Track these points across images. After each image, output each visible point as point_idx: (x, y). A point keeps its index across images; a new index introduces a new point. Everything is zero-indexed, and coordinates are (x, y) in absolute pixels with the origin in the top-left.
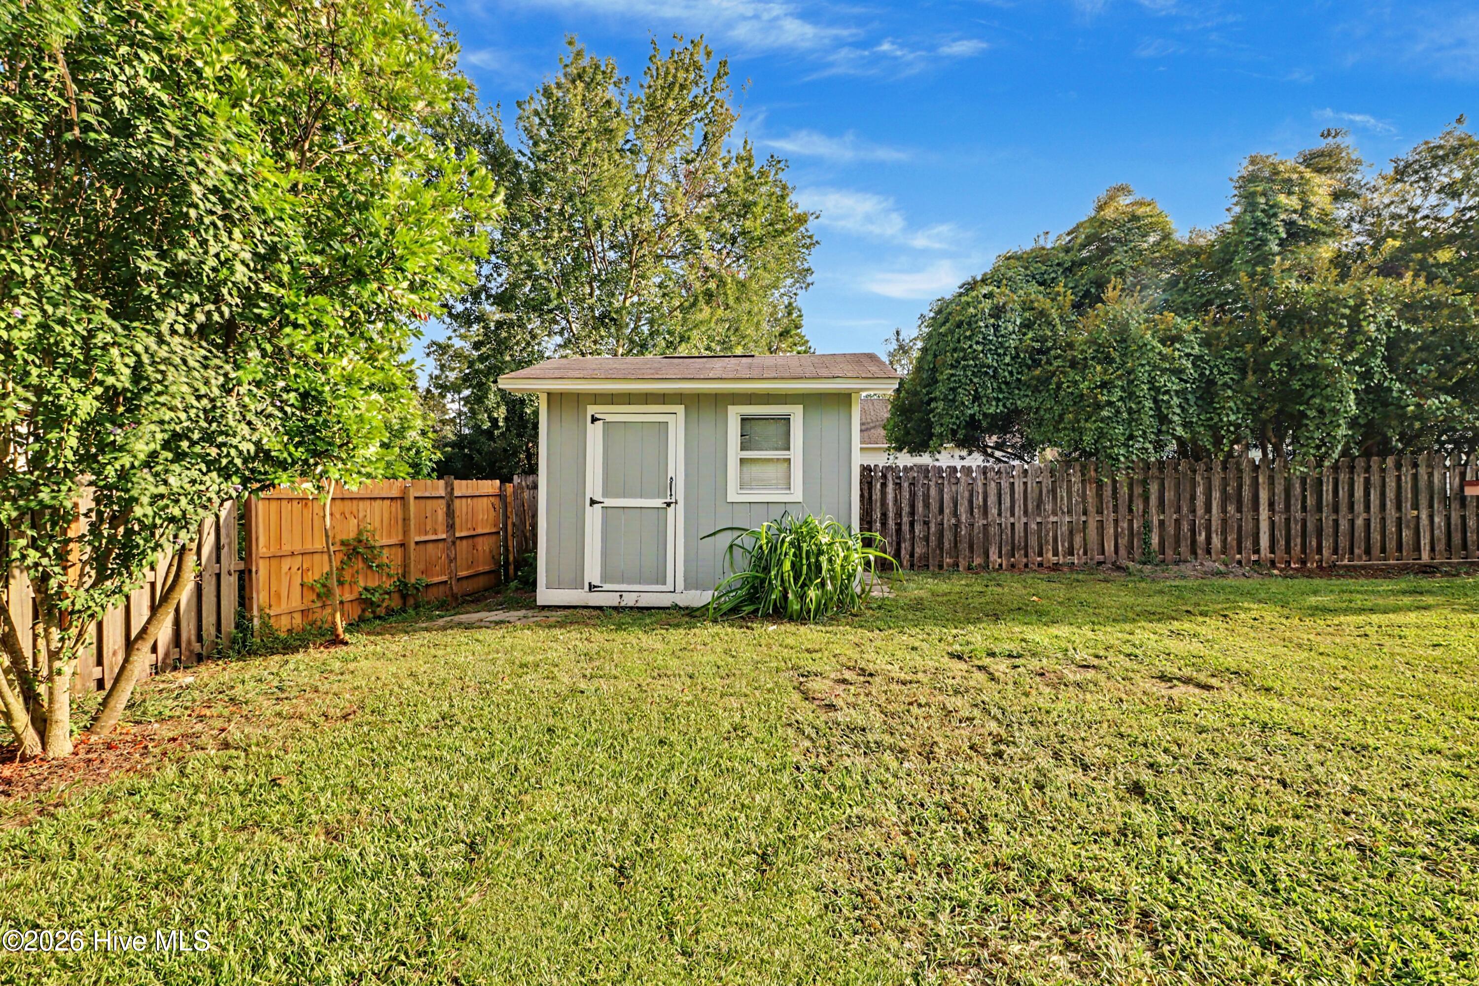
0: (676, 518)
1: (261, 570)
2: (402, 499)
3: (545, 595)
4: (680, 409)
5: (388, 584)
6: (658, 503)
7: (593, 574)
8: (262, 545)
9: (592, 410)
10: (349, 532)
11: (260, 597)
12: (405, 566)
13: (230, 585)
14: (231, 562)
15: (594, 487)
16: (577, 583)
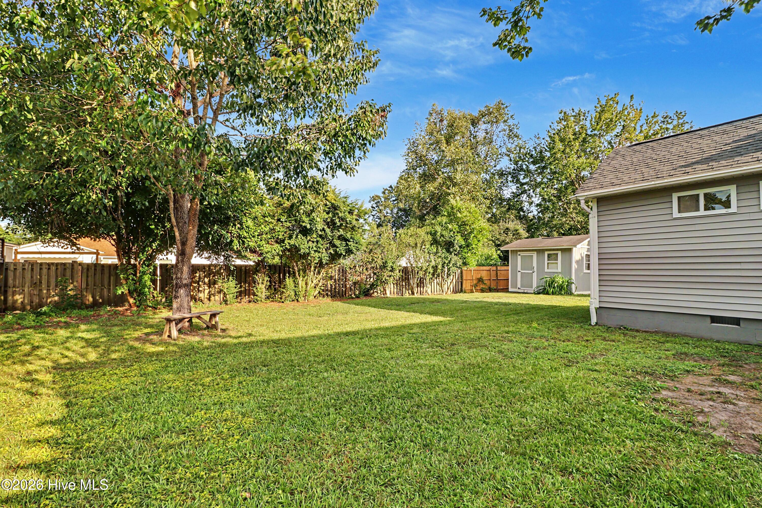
0: (535, 275)
1: (464, 282)
2: (490, 270)
3: (510, 290)
4: (536, 252)
5: (487, 287)
6: (531, 272)
7: (519, 286)
8: (464, 278)
9: (519, 253)
10: (479, 276)
11: (464, 286)
12: (490, 284)
13: (460, 283)
14: (460, 280)
15: (519, 269)
16: (516, 288)
